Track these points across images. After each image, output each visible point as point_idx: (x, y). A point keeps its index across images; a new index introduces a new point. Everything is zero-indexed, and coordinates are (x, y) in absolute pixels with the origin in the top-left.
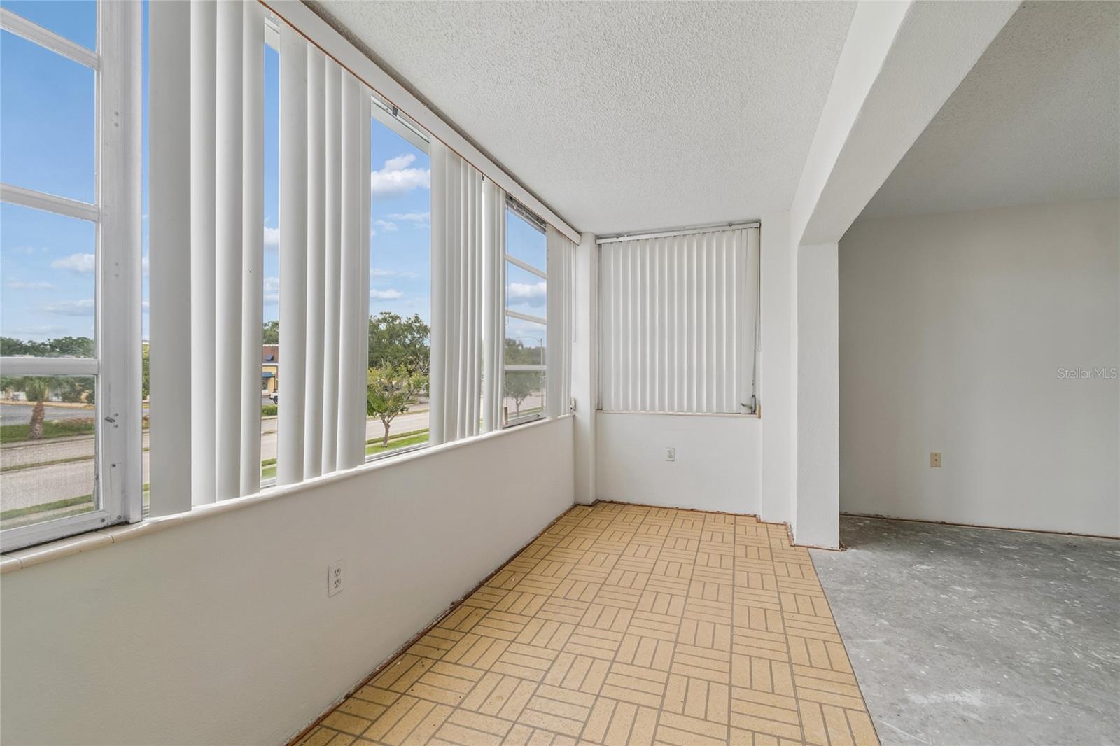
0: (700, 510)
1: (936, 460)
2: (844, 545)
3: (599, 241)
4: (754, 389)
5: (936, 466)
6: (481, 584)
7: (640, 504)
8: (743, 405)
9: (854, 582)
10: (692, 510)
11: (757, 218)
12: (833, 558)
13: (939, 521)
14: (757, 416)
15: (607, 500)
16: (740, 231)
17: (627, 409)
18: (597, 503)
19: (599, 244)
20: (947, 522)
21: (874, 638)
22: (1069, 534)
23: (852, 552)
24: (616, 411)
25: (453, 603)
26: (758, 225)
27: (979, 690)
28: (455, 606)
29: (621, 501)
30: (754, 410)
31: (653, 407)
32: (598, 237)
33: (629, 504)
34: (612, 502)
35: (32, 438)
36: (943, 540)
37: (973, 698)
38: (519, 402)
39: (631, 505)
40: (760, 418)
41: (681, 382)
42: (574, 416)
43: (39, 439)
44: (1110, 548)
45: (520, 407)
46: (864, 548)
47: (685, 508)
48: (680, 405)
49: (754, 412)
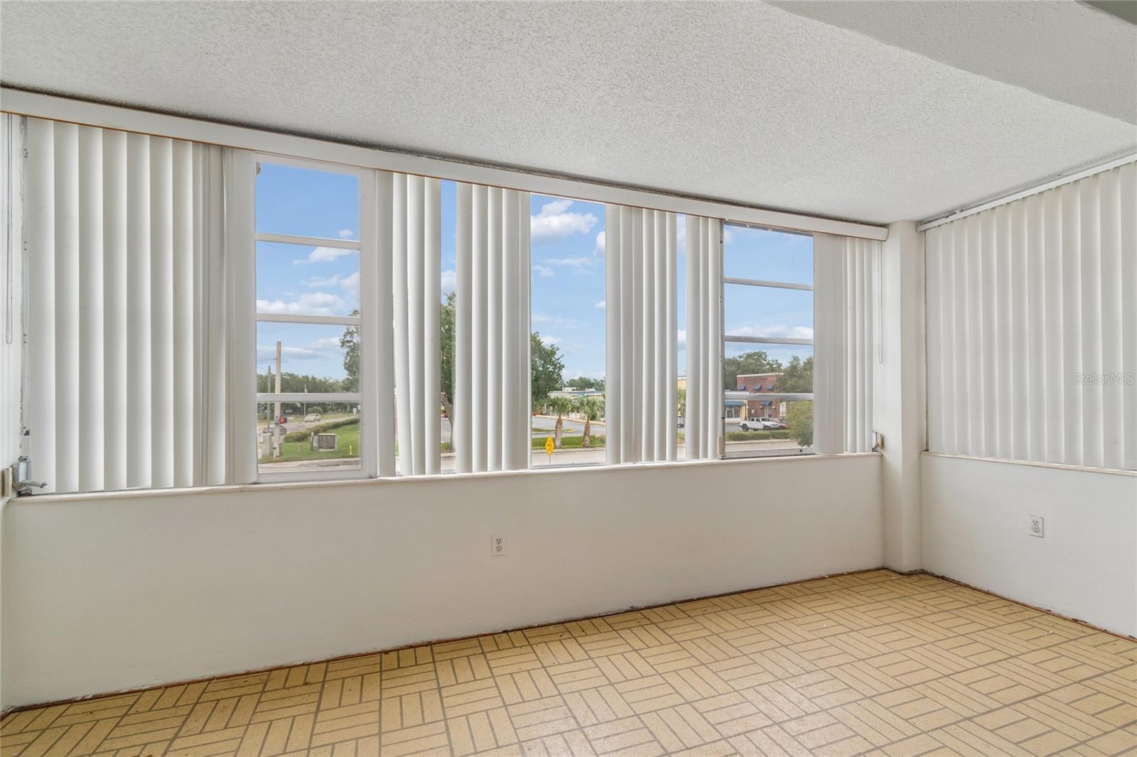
3: (922, 228)
7: (985, 589)
15: (936, 574)
19: (922, 232)
24: (959, 456)
29: (957, 580)
33: (967, 586)
34: (943, 578)
35: (584, 446)
39: (970, 588)
42: (882, 456)
43: (588, 447)
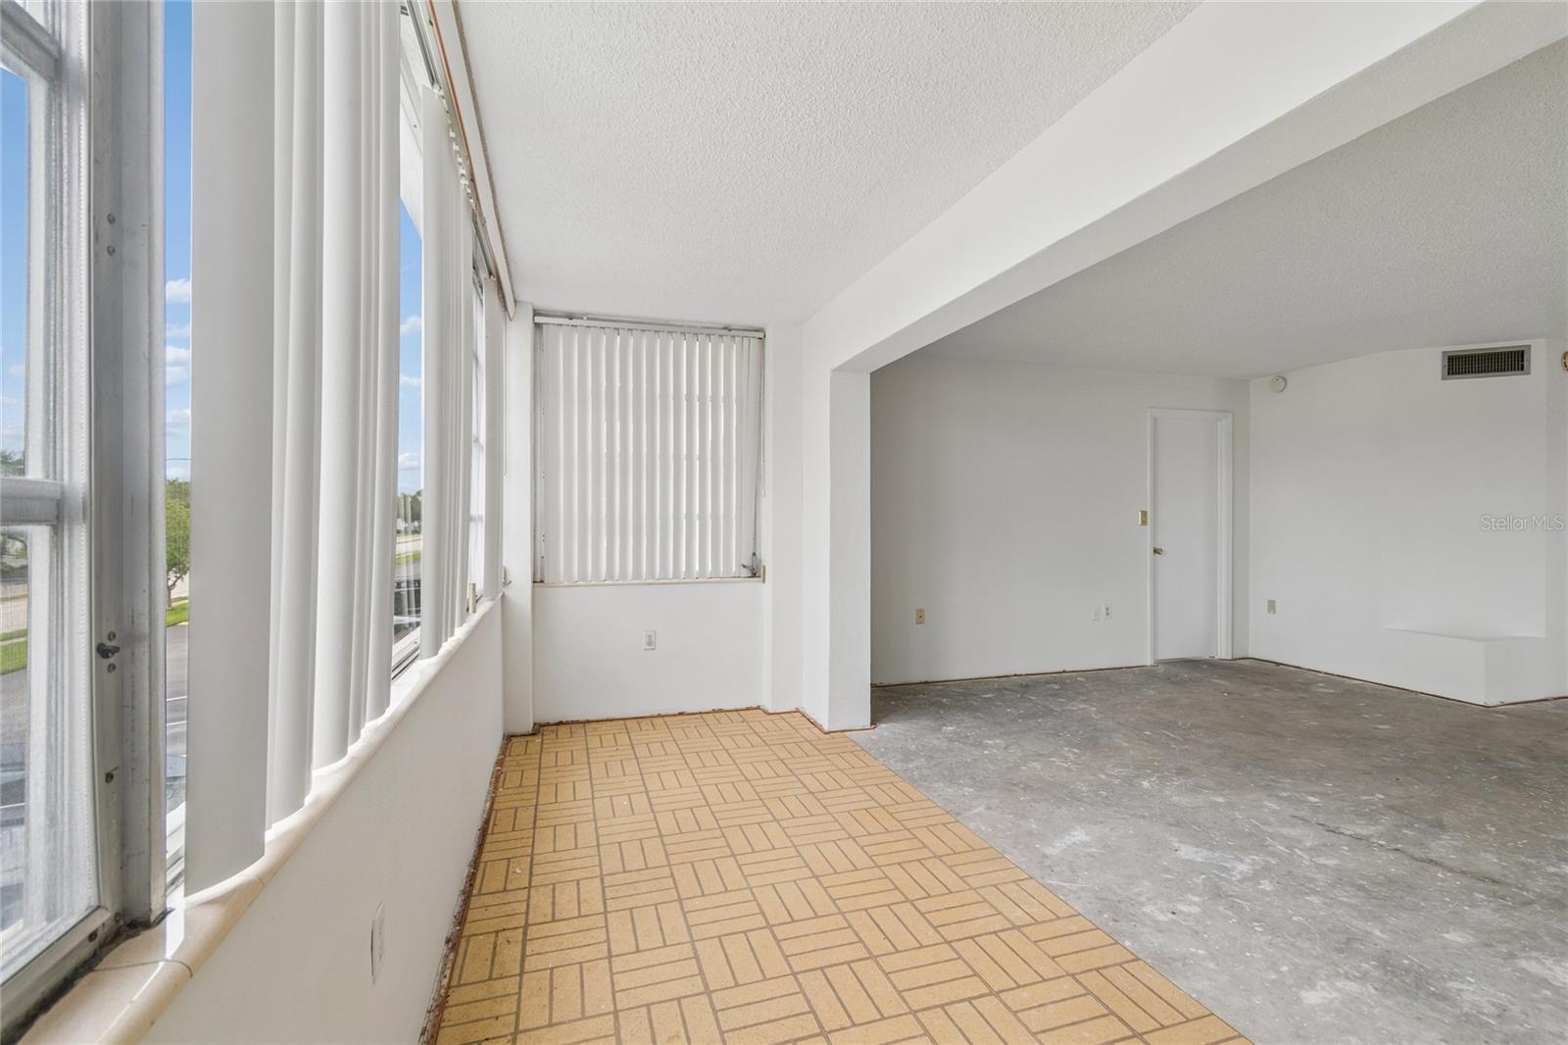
0: (691, 712)
1: (920, 616)
2: (874, 722)
3: (538, 320)
4: (755, 547)
5: (921, 623)
6: (467, 894)
8: (744, 566)
9: (912, 758)
10: (681, 714)
11: (762, 326)
12: (873, 737)
13: (923, 681)
14: (761, 579)
15: (552, 722)
16: (740, 339)
17: (584, 579)
18: (539, 729)
19: (536, 324)
20: (930, 680)
21: (975, 807)
22: (1016, 675)
23: (884, 728)
24: (566, 583)
25: (448, 942)
26: (761, 335)
27: (1079, 827)
28: (454, 943)
29: (576, 719)
30: (755, 572)
31: (623, 574)
32: (536, 313)
33: (588, 721)
34: (561, 723)
36: (940, 699)
37: (1079, 835)
38: (170, 583)
39: (593, 721)
40: (764, 581)
41: (664, 537)
42: (503, 595)
44: (1047, 683)
45: (172, 592)
46: (890, 721)
47: (671, 712)
48: (664, 568)
49: (754, 575)
